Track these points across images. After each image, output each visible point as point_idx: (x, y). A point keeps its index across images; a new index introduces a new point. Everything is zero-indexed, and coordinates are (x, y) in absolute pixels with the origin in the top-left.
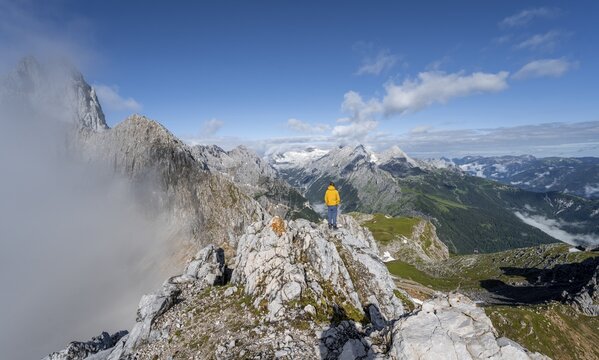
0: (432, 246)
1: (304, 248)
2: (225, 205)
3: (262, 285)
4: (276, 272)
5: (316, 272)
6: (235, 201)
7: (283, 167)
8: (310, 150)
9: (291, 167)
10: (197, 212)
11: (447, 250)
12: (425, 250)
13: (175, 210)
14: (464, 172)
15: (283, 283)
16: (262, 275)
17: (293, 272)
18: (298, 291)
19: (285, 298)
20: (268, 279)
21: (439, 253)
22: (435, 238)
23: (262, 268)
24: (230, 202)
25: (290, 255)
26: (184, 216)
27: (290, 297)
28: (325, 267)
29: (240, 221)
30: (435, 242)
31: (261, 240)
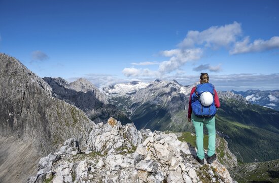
0: (225, 157)
1: (125, 132)
2: (68, 125)
3: (105, 146)
4: (111, 140)
5: (130, 142)
6: (76, 121)
7: (114, 96)
8: (134, 83)
9: (120, 96)
10: (45, 130)
11: (236, 160)
12: (220, 160)
13: (27, 128)
14: (247, 102)
15: (114, 143)
16: (104, 142)
17: (119, 139)
18: (121, 145)
19: (115, 147)
20: (108, 143)
21: (230, 162)
22: (227, 150)
23: (104, 140)
24: (72, 122)
25: (118, 135)
26: (34, 133)
27: (118, 147)
28: (134, 139)
29: (80, 137)
30: (227, 153)
31: (103, 130)
